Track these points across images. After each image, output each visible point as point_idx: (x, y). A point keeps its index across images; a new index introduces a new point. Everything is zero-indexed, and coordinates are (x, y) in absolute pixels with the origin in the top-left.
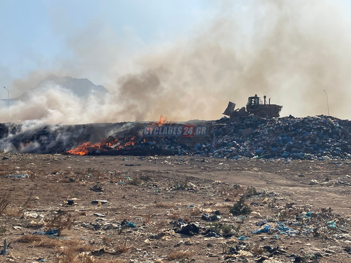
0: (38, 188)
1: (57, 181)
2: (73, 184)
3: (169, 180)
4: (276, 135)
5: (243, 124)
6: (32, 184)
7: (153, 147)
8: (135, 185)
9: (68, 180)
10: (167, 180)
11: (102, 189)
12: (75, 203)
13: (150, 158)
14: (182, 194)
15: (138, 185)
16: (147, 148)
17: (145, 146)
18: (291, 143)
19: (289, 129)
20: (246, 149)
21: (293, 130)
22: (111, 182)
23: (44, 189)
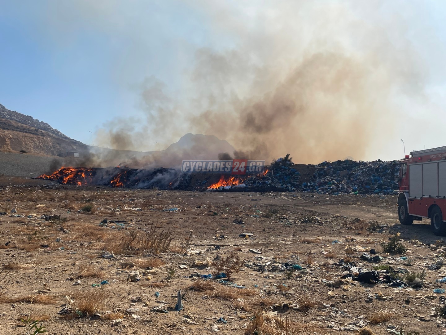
0: (190, 221)
1: (204, 215)
2: (218, 217)
3: (292, 213)
4: (369, 175)
5: (340, 167)
6: (185, 217)
7: (269, 185)
8: (268, 218)
9: (212, 213)
10: (290, 213)
11: (243, 222)
12: (226, 237)
13: (269, 194)
14: (312, 227)
15: (270, 218)
16: (264, 186)
17: (263, 185)
18: (381, 181)
19: (379, 170)
20: (344, 187)
21: (382, 172)
22: (247, 215)
23: (195, 221)
